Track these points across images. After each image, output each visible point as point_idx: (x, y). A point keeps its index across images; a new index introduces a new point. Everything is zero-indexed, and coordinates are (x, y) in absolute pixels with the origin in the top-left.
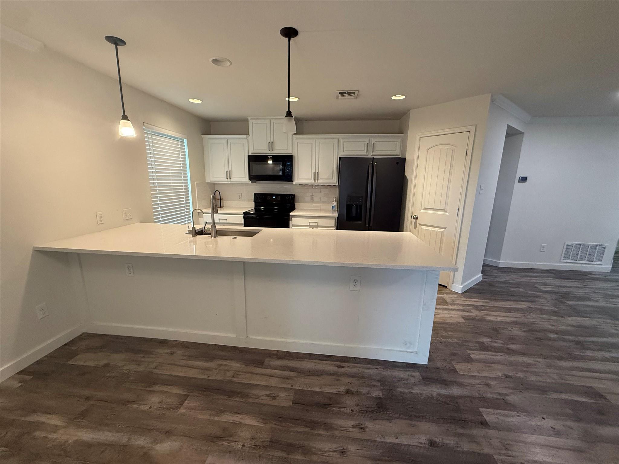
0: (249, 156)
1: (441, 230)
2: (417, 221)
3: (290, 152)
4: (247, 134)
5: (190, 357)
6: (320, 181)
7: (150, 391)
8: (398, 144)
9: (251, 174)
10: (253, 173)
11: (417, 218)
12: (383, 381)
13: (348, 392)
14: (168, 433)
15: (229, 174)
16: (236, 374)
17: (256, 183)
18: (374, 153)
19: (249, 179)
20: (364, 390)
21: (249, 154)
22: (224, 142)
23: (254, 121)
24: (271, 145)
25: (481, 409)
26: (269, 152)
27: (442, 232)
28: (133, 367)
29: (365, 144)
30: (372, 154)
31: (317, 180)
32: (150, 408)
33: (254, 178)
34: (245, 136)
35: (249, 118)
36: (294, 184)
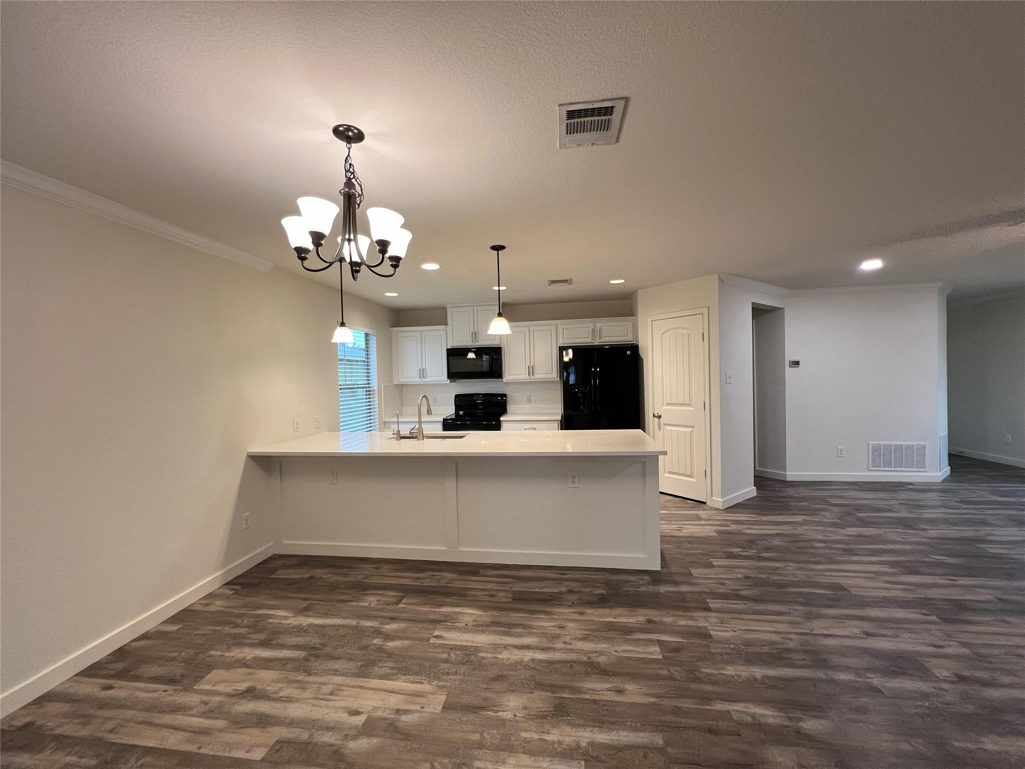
0: (448, 350)
1: (689, 430)
2: (661, 420)
3: (499, 343)
4: (446, 324)
5: (397, 570)
6: (538, 376)
7: (365, 594)
8: (630, 327)
9: (450, 372)
10: (454, 370)
11: (659, 417)
12: (608, 584)
13: (570, 591)
14: (393, 619)
15: (422, 373)
16: (451, 581)
17: (455, 382)
18: (601, 340)
19: (448, 378)
20: (587, 590)
21: (449, 348)
22: (418, 334)
23: (454, 310)
24: (475, 335)
25: (707, 600)
26: (473, 344)
27: (691, 432)
28: (340, 579)
29: (589, 329)
30: (599, 341)
31: (533, 375)
32: (370, 604)
33: (453, 375)
34: (442, 327)
35: (448, 306)
36: (504, 381)
